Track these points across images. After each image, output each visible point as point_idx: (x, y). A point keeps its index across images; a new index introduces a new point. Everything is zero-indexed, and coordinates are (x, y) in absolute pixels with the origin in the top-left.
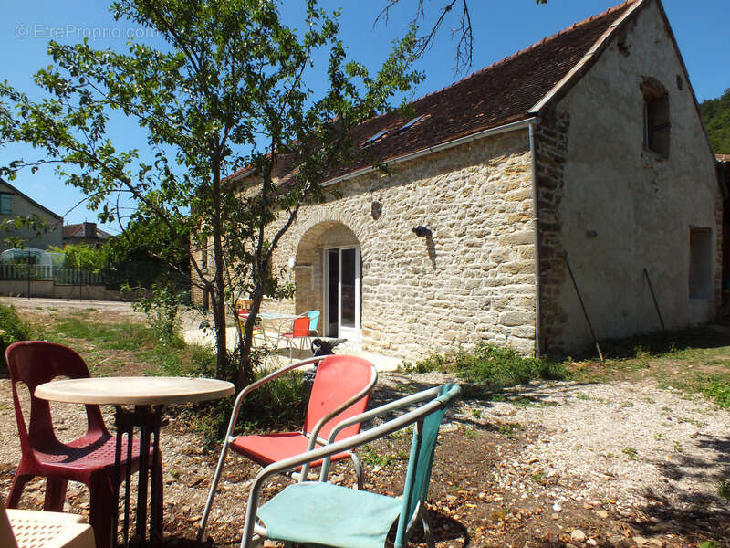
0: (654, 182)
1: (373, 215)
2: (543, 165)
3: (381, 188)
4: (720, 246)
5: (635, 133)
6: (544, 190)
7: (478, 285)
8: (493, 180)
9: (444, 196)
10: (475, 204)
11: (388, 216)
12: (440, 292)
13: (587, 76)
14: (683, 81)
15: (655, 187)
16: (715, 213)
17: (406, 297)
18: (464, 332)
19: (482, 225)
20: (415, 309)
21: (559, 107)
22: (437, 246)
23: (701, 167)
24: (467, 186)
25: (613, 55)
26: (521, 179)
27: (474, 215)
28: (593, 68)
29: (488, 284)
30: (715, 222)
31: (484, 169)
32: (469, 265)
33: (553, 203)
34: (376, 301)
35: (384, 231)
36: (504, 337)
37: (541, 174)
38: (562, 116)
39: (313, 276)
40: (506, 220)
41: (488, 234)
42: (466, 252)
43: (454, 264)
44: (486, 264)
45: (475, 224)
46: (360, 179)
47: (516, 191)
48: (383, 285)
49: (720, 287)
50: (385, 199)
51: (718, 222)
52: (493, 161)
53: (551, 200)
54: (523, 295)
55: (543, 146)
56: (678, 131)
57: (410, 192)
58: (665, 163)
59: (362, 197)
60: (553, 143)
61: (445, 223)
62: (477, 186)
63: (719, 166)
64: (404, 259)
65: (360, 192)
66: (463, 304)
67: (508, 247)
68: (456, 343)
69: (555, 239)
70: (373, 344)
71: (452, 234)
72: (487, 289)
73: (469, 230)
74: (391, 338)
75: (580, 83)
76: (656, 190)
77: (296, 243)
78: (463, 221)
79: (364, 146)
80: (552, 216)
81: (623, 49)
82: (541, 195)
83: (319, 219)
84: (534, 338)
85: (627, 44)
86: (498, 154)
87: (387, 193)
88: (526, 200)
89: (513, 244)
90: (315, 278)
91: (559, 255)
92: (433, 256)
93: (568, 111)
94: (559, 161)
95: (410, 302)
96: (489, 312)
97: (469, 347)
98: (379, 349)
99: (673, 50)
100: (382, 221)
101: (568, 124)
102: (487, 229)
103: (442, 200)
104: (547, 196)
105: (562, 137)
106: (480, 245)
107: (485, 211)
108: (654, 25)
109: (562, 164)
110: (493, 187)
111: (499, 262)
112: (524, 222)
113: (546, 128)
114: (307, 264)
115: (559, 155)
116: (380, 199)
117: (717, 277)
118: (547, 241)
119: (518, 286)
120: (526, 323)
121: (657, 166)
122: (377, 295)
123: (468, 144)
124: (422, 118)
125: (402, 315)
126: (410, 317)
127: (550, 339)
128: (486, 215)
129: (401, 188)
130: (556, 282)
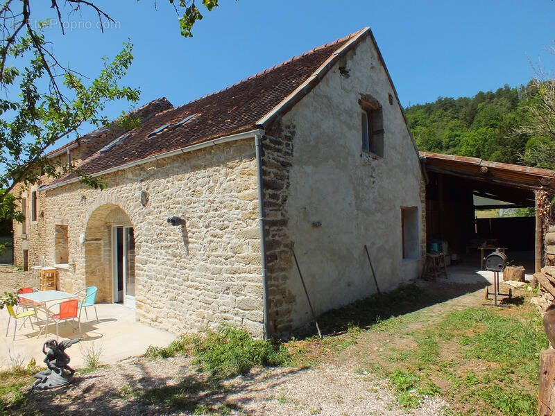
0: (372, 176)
1: (142, 202)
2: (269, 170)
3: (148, 179)
4: (424, 219)
5: (355, 139)
6: (270, 191)
7: (220, 272)
8: (230, 180)
9: (194, 191)
10: (217, 200)
11: (153, 205)
12: (192, 275)
13: (311, 93)
14: (393, 98)
15: (372, 179)
16: (420, 195)
17: (168, 277)
18: (211, 312)
19: (222, 219)
20: (174, 288)
21: (285, 119)
22: (190, 234)
23: (409, 162)
24: (211, 184)
25: (335, 76)
26: (251, 182)
27: (216, 210)
28: (317, 87)
29: (227, 271)
30: (420, 202)
31: (223, 170)
32: (213, 253)
33: (280, 202)
34: (145, 279)
35: (150, 217)
36: (240, 319)
37: (267, 178)
38: (288, 127)
39: (103, 249)
40: (240, 217)
41: (228, 227)
42: (211, 241)
43: (202, 252)
44: (225, 253)
45: (217, 218)
46: (133, 169)
47: (247, 192)
48: (151, 265)
49: (425, 249)
50: (151, 189)
51: (422, 202)
52: (230, 164)
53: (278, 200)
54: (253, 284)
55: (268, 153)
56: (390, 136)
57: (169, 184)
58: (381, 160)
59: (134, 186)
60: (279, 151)
61: (195, 215)
62: (218, 185)
63: (421, 161)
64: (165, 243)
65: (132, 181)
66: (209, 287)
67: (242, 240)
68: (206, 321)
69: (281, 233)
70: (144, 316)
71: (201, 225)
72: (227, 275)
73: (213, 223)
74: (158, 313)
75: (305, 99)
76: (374, 182)
77: (86, 221)
78: (210, 214)
79: (149, 136)
80: (279, 213)
81: (343, 71)
82: (267, 196)
83: (103, 202)
84: (263, 322)
85: (348, 68)
86: (234, 158)
87: (152, 183)
88: (255, 201)
89: (246, 238)
90: (105, 251)
91: (286, 246)
92: (187, 243)
93: (295, 123)
94: (285, 165)
95: (172, 282)
96: (229, 296)
97: (214, 326)
98: (149, 321)
99: (385, 74)
100: (149, 208)
101: (293, 133)
102: (226, 222)
103: (193, 195)
104: (273, 196)
105: (288, 145)
106: (221, 237)
107: (225, 207)
108: (369, 54)
109: (288, 168)
110: (230, 186)
111: (236, 253)
112: (254, 219)
113: (272, 138)
114: (96, 240)
115: (284, 161)
116: (147, 189)
117: (423, 242)
118: (274, 236)
119: (249, 276)
120: (257, 308)
121: (374, 163)
122: (146, 273)
123: (211, 147)
124: (194, 117)
125: (165, 293)
126: (171, 295)
127: (279, 320)
128: (225, 210)
129: (163, 180)
130: (283, 270)
